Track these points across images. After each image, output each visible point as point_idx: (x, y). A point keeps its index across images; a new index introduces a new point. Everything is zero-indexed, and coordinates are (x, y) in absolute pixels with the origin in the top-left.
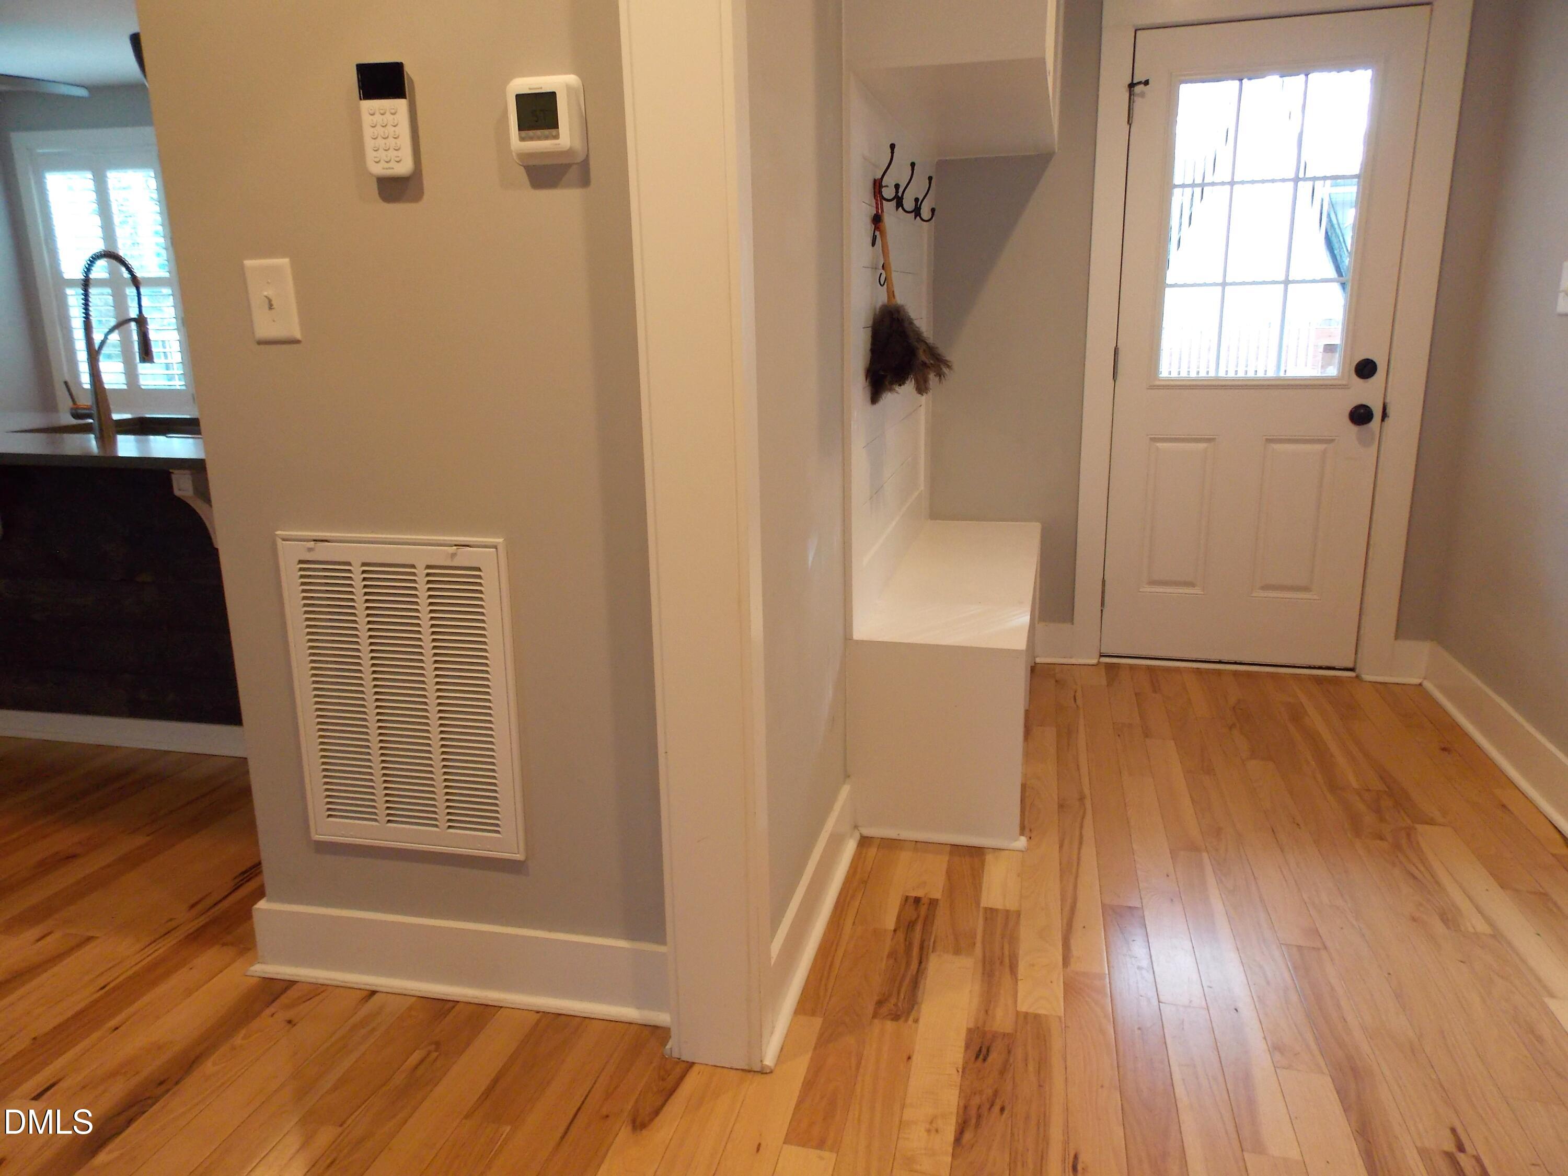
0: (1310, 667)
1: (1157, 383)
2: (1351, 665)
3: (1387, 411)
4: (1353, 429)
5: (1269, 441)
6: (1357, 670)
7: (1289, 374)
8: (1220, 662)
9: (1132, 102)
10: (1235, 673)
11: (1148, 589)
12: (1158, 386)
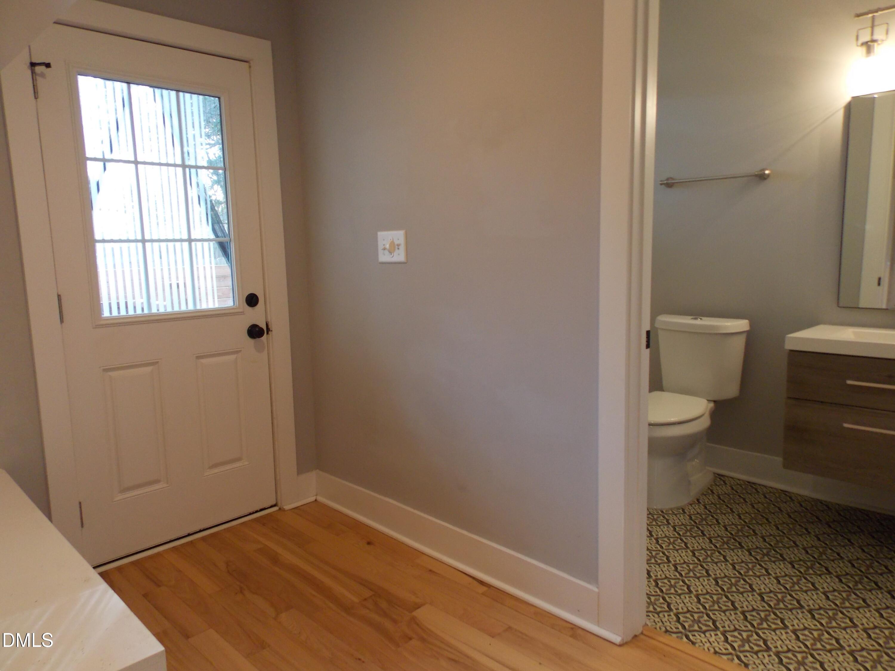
0: (250, 514)
1: (102, 322)
2: (274, 503)
3: (270, 327)
4: (251, 341)
5: (198, 358)
6: (279, 504)
7: (204, 306)
8: (189, 535)
9: (35, 80)
10: (203, 539)
11: (120, 497)
12: (103, 325)
